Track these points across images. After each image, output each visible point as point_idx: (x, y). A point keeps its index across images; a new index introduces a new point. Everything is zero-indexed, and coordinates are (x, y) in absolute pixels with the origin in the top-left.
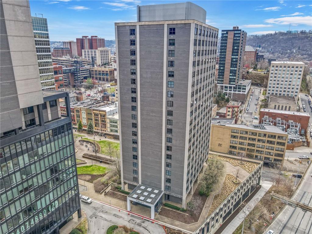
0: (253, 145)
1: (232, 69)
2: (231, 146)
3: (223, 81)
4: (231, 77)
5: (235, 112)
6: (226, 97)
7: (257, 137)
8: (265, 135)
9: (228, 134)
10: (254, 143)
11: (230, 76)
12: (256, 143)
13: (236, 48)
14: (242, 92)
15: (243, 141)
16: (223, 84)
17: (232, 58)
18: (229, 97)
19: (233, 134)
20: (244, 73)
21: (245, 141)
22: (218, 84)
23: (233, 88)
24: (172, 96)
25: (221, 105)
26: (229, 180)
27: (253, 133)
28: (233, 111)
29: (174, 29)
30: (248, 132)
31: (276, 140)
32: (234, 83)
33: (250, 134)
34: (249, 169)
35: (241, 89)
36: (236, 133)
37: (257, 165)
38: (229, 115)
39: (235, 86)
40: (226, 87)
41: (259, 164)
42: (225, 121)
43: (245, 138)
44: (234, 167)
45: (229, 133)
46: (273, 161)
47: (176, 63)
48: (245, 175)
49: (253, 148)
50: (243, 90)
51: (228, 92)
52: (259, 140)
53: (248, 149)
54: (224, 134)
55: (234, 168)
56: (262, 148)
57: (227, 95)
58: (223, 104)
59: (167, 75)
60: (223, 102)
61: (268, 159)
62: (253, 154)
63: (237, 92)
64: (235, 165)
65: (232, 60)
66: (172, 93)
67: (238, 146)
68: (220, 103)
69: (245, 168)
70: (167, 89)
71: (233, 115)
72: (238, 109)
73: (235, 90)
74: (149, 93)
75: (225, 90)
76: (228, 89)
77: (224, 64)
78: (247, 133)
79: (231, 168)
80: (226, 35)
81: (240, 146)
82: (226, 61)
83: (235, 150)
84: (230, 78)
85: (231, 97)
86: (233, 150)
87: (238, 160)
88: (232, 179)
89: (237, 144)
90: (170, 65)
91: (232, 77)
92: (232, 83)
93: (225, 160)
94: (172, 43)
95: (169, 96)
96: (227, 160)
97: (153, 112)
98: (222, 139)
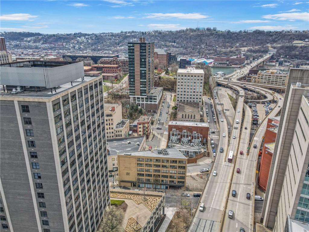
0: (159, 171)
1: (141, 80)
2: (138, 174)
3: (134, 92)
4: (141, 89)
5: (145, 128)
6: (139, 107)
7: (161, 164)
8: (168, 161)
9: (135, 162)
10: (159, 169)
11: (141, 87)
12: (160, 169)
13: (143, 60)
14: (154, 102)
15: (149, 168)
16: (134, 95)
17: (141, 70)
18: (142, 107)
19: (139, 162)
20: (156, 79)
21: (151, 168)
22: (130, 96)
23: (145, 99)
24: (40, 177)
25: (135, 117)
26: (130, 227)
27: (157, 160)
28: (144, 127)
29: (27, 107)
30: (153, 160)
31: (177, 165)
32: (145, 94)
33: (155, 161)
34: (151, 206)
35: (152, 99)
36: (142, 161)
37: (159, 198)
38: (140, 128)
39: (146, 97)
40: (138, 98)
41: (161, 196)
42: (136, 140)
43: (150, 165)
44: (137, 206)
45: (135, 161)
46: (177, 184)
47: (37, 143)
48: (146, 215)
49: (159, 174)
50: (154, 100)
51: (141, 102)
52: (163, 166)
53: (154, 175)
54: (130, 163)
55: (137, 207)
56: (166, 173)
57: (140, 105)
58: (137, 116)
59: (28, 156)
60: (136, 113)
61: (173, 181)
62: (159, 179)
63: (149, 103)
64: (139, 202)
65: (141, 72)
66: (39, 175)
67: (145, 173)
68: (134, 116)
69: (147, 205)
70: (32, 171)
71: (144, 131)
72: (148, 125)
73: (147, 100)
74: (11, 175)
75: (138, 101)
76: (141, 100)
77: (134, 76)
78: (151, 160)
79: (135, 207)
80: (133, 48)
81: (147, 173)
82: (136, 73)
83: (143, 177)
84: (141, 90)
85: (144, 107)
86: (141, 177)
87: (142, 195)
88: (133, 224)
89: (144, 171)
90: (31, 145)
91: (143, 89)
92: (143, 94)
93: (129, 197)
94: (27, 121)
95: (37, 177)
96: (131, 198)
97: (19, 195)
98: (129, 168)
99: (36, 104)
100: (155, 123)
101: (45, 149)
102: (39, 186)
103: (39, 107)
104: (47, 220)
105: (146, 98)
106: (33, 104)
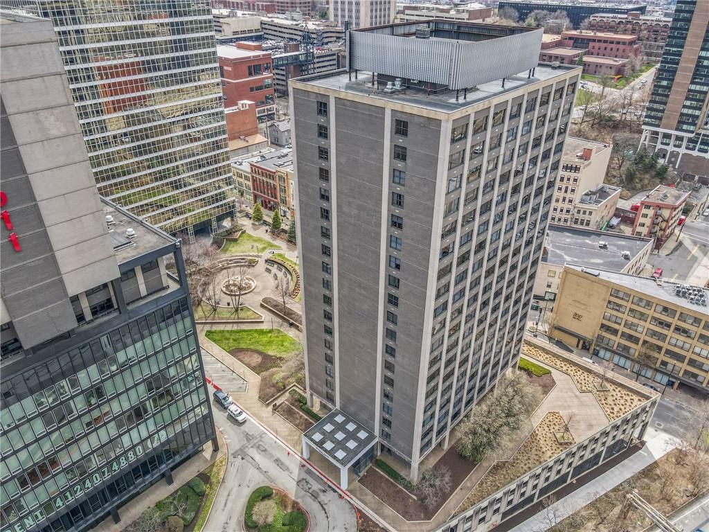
0: (663, 337)
1: (693, 87)
2: (603, 326)
3: (660, 119)
4: (685, 111)
5: (660, 219)
6: (661, 161)
7: (675, 322)
8: (697, 321)
9: (603, 296)
10: (665, 332)
11: (685, 107)
12: (669, 333)
15: (636, 321)
16: (658, 126)
17: (700, 57)
18: (670, 162)
19: (613, 299)
21: (642, 323)
22: (643, 127)
23: (685, 140)
24: (398, 267)
25: (639, 186)
26: (547, 429)
27: (665, 309)
28: (656, 216)
29: (406, 124)
30: (654, 305)
32: (692, 128)
33: (660, 309)
34: (613, 409)
36: (622, 299)
37: (639, 400)
38: (645, 216)
39: (692, 135)
40: (667, 136)
41: (648, 398)
42: (624, 243)
43: (642, 316)
44: (578, 393)
45: (604, 294)
47: (407, 199)
48: (594, 422)
49: (660, 343)
51: (670, 148)
52: (678, 329)
53: (645, 342)
54: (590, 296)
55: (576, 396)
56: (682, 348)
57: (664, 156)
58: (646, 182)
59: (388, 220)
60: (647, 176)
61: (695, 376)
62: (656, 355)
63: (695, 153)
64: (584, 388)
65: (699, 62)
66: (398, 262)
67: (621, 328)
68: (637, 180)
69: (604, 402)
70: (387, 251)
71: (654, 228)
72: (671, 213)
73: (691, 145)
74: (354, 247)
75: (662, 143)
76: (672, 142)
77: (674, 72)
78: (649, 304)
79: (570, 394)
81: (627, 331)
82: (682, 64)
83: (613, 337)
84: (682, 114)
85: (674, 163)
86: (607, 335)
87: (596, 375)
88: (557, 428)
89: (620, 324)
90: (395, 202)
91: (690, 111)
92: (685, 127)
93: (565, 368)
94: (400, 154)
95: (394, 266)
96: (569, 372)
97: (360, 286)
98: (584, 305)
99: (422, 120)
100: (694, 212)
101: (419, 216)
102: (393, 282)
103: (427, 129)
104: (394, 347)
105: (690, 140)
106: (417, 120)
